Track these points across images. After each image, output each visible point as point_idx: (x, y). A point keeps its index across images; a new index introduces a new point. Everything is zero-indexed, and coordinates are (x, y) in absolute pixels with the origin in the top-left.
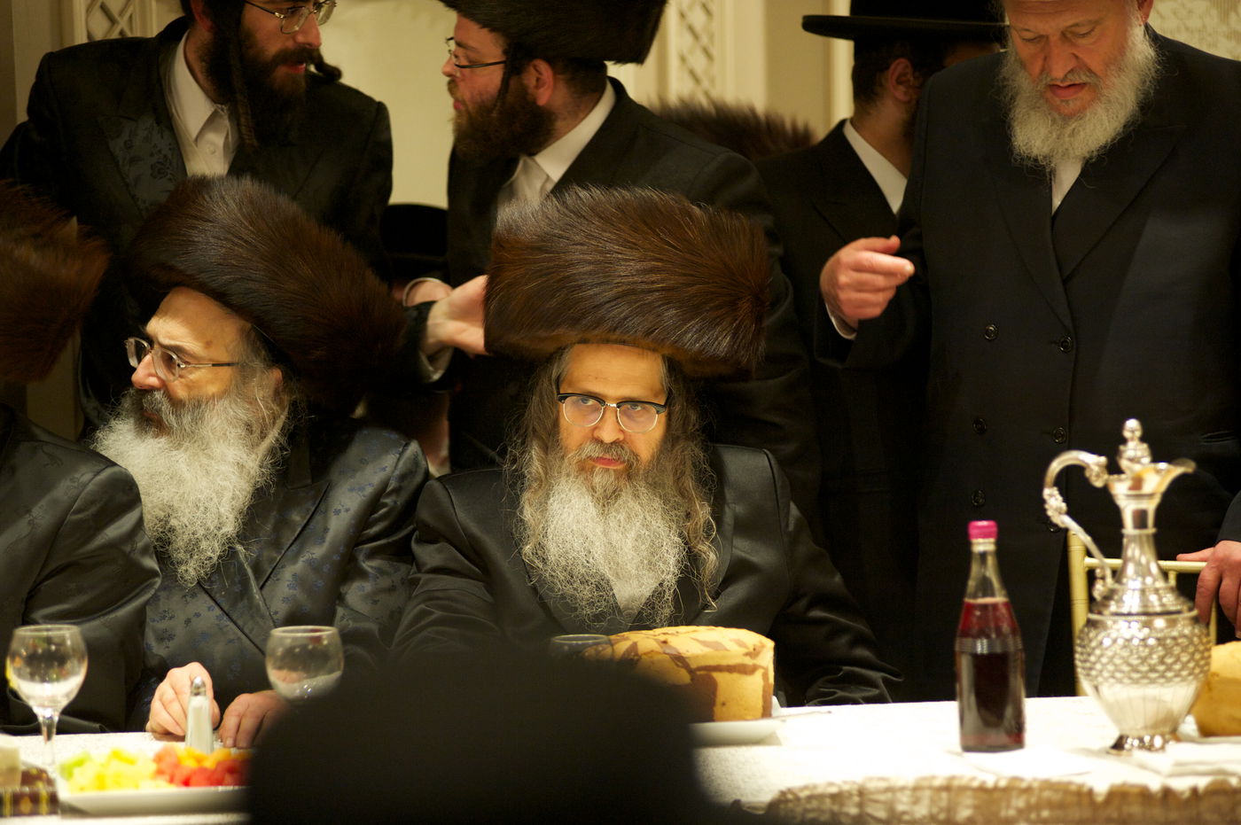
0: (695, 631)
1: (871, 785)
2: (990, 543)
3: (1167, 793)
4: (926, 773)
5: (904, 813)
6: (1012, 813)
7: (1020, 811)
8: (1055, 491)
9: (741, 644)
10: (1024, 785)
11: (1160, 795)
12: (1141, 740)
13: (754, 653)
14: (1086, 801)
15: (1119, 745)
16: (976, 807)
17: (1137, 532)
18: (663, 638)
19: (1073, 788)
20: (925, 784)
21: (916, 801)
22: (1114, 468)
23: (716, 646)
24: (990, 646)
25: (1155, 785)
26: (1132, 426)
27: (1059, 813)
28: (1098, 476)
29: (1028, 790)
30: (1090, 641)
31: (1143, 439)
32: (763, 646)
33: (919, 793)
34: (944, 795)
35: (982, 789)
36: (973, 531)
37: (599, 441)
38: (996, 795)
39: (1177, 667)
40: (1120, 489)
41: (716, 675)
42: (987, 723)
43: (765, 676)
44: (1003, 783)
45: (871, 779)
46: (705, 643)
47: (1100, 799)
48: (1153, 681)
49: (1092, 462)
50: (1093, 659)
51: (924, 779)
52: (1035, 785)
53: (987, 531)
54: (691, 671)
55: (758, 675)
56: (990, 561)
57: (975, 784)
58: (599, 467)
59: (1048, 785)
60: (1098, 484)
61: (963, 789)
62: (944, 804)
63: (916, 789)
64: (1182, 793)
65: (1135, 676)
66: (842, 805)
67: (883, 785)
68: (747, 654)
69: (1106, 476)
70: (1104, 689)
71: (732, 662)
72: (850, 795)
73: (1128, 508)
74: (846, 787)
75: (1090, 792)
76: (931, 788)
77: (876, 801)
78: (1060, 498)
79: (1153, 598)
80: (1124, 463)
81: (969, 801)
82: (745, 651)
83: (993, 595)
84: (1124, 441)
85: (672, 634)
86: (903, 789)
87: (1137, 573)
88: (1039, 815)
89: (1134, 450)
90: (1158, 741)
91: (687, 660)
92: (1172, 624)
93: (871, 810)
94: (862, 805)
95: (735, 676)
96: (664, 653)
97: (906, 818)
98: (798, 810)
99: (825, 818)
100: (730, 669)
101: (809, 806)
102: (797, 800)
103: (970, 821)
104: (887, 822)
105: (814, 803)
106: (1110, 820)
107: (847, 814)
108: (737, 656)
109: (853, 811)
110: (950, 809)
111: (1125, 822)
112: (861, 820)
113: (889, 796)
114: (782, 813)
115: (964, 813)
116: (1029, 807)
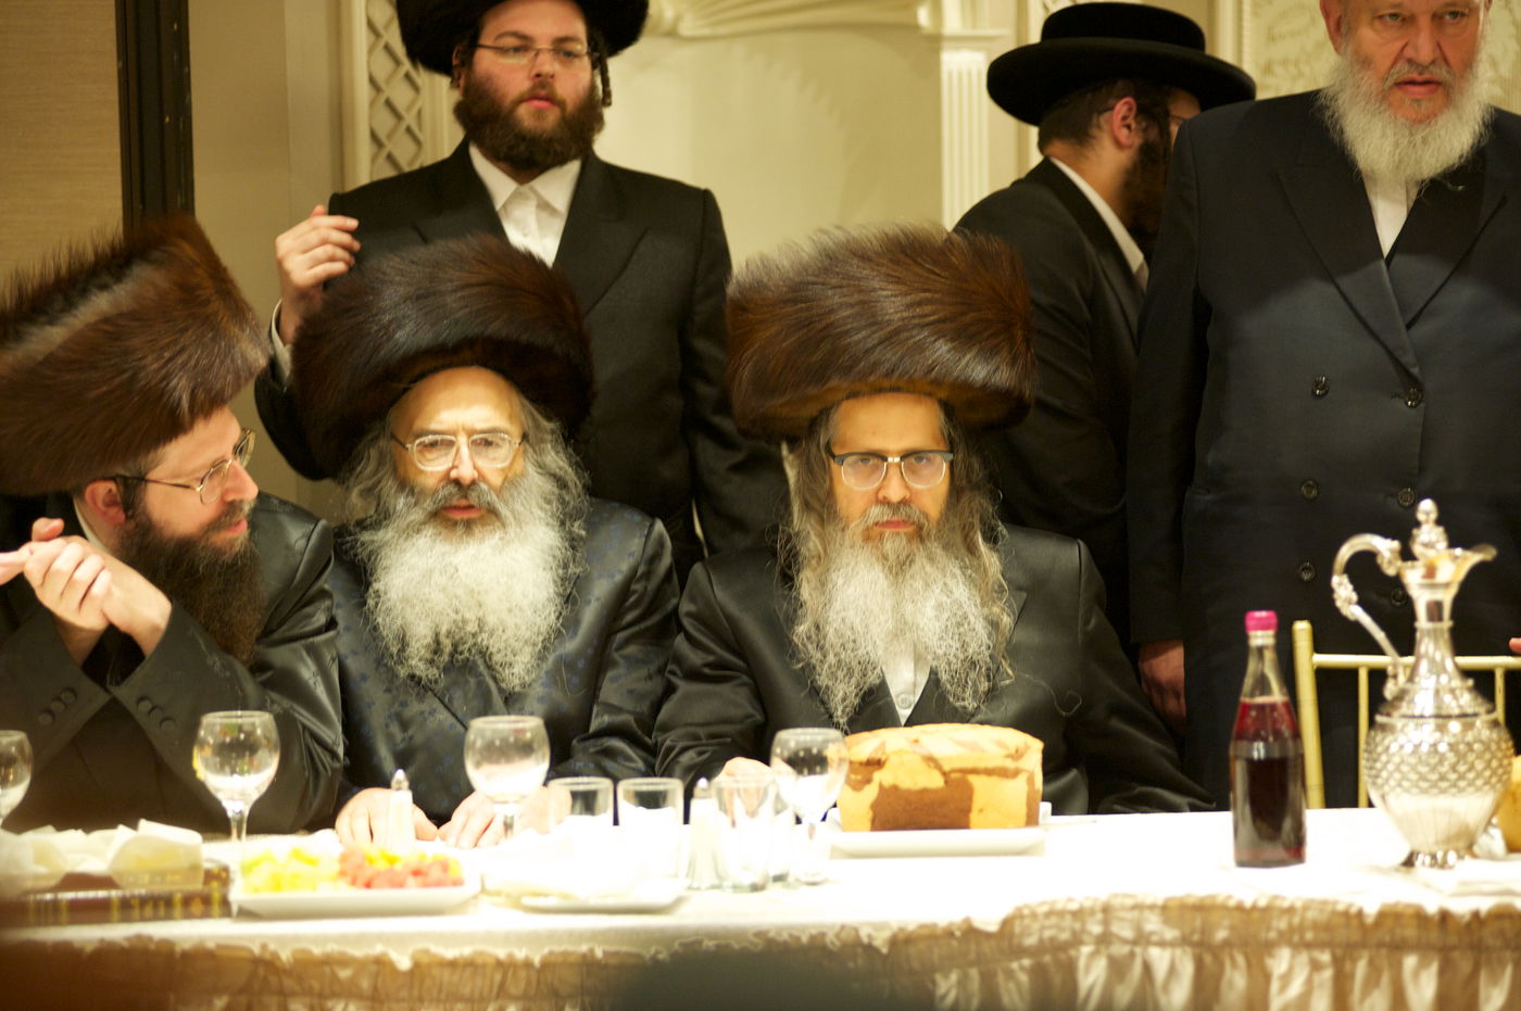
1: (1116, 902)
2: (1269, 636)
3: (1445, 917)
5: (1152, 933)
6: (1272, 935)
7: (1281, 934)
8: (1345, 579)
9: (1001, 744)
10: (1286, 904)
11: (1437, 918)
12: (1434, 857)
13: (1017, 755)
14: (1355, 922)
15: (1409, 862)
16: (1232, 928)
17: (1430, 625)
18: (913, 737)
19: (1341, 908)
20: (1178, 902)
21: (1166, 921)
22: (1407, 555)
23: (973, 747)
25: (1432, 908)
26: (1427, 508)
27: (1323, 937)
28: (1390, 563)
29: (1291, 910)
30: (1376, 746)
31: (1438, 522)
32: (1027, 748)
33: (1169, 913)
34: (1197, 915)
35: (1240, 908)
36: (1250, 623)
37: (886, 502)
38: (1256, 915)
39: (1471, 775)
40: (1413, 577)
41: (972, 778)
43: (1030, 781)
44: (1262, 903)
45: (1118, 896)
46: (961, 744)
47: (1370, 920)
48: (1443, 791)
49: (1385, 547)
50: (1378, 765)
51: (1177, 897)
52: (1298, 904)
53: (1266, 622)
54: (945, 774)
55: (1022, 780)
56: (1269, 656)
57: (1232, 903)
58: (888, 532)
59: (1314, 905)
60: (1391, 571)
61: (1224, 908)
62: (1198, 923)
63: (1166, 907)
64: (1463, 917)
65: (1424, 785)
66: (1084, 923)
67: (1129, 902)
68: (1009, 756)
69: (1399, 563)
70: (1391, 798)
71: (991, 764)
72: (1092, 912)
73: (1421, 598)
74: (1088, 904)
75: (1360, 914)
76: (1184, 907)
77: (1122, 920)
78: (1350, 587)
79: (1448, 698)
80: (1417, 549)
81: (1226, 922)
82: (1005, 752)
83: (1269, 693)
84: (1418, 524)
86: (1152, 907)
87: (1430, 671)
88: (1302, 937)
89: (1429, 534)
90: (1452, 857)
91: (940, 762)
92: (1468, 727)
93: (1116, 928)
94: (1106, 923)
95: (994, 779)
96: (915, 752)
97: (1155, 938)
98: (1036, 926)
99: (1064, 936)
100: (989, 772)
101: (1047, 923)
102: (1034, 915)
103: (1227, 944)
104: (1135, 942)
105: (1053, 920)
106: (1380, 945)
107: (1089, 933)
108: (996, 759)
109: (1096, 929)
110: (1206, 931)
111: (1398, 947)
112: (1104, 939)
113: (1135, 914)
114: (1017, 930)
115: (1221, 935)
116: (1291, 929)
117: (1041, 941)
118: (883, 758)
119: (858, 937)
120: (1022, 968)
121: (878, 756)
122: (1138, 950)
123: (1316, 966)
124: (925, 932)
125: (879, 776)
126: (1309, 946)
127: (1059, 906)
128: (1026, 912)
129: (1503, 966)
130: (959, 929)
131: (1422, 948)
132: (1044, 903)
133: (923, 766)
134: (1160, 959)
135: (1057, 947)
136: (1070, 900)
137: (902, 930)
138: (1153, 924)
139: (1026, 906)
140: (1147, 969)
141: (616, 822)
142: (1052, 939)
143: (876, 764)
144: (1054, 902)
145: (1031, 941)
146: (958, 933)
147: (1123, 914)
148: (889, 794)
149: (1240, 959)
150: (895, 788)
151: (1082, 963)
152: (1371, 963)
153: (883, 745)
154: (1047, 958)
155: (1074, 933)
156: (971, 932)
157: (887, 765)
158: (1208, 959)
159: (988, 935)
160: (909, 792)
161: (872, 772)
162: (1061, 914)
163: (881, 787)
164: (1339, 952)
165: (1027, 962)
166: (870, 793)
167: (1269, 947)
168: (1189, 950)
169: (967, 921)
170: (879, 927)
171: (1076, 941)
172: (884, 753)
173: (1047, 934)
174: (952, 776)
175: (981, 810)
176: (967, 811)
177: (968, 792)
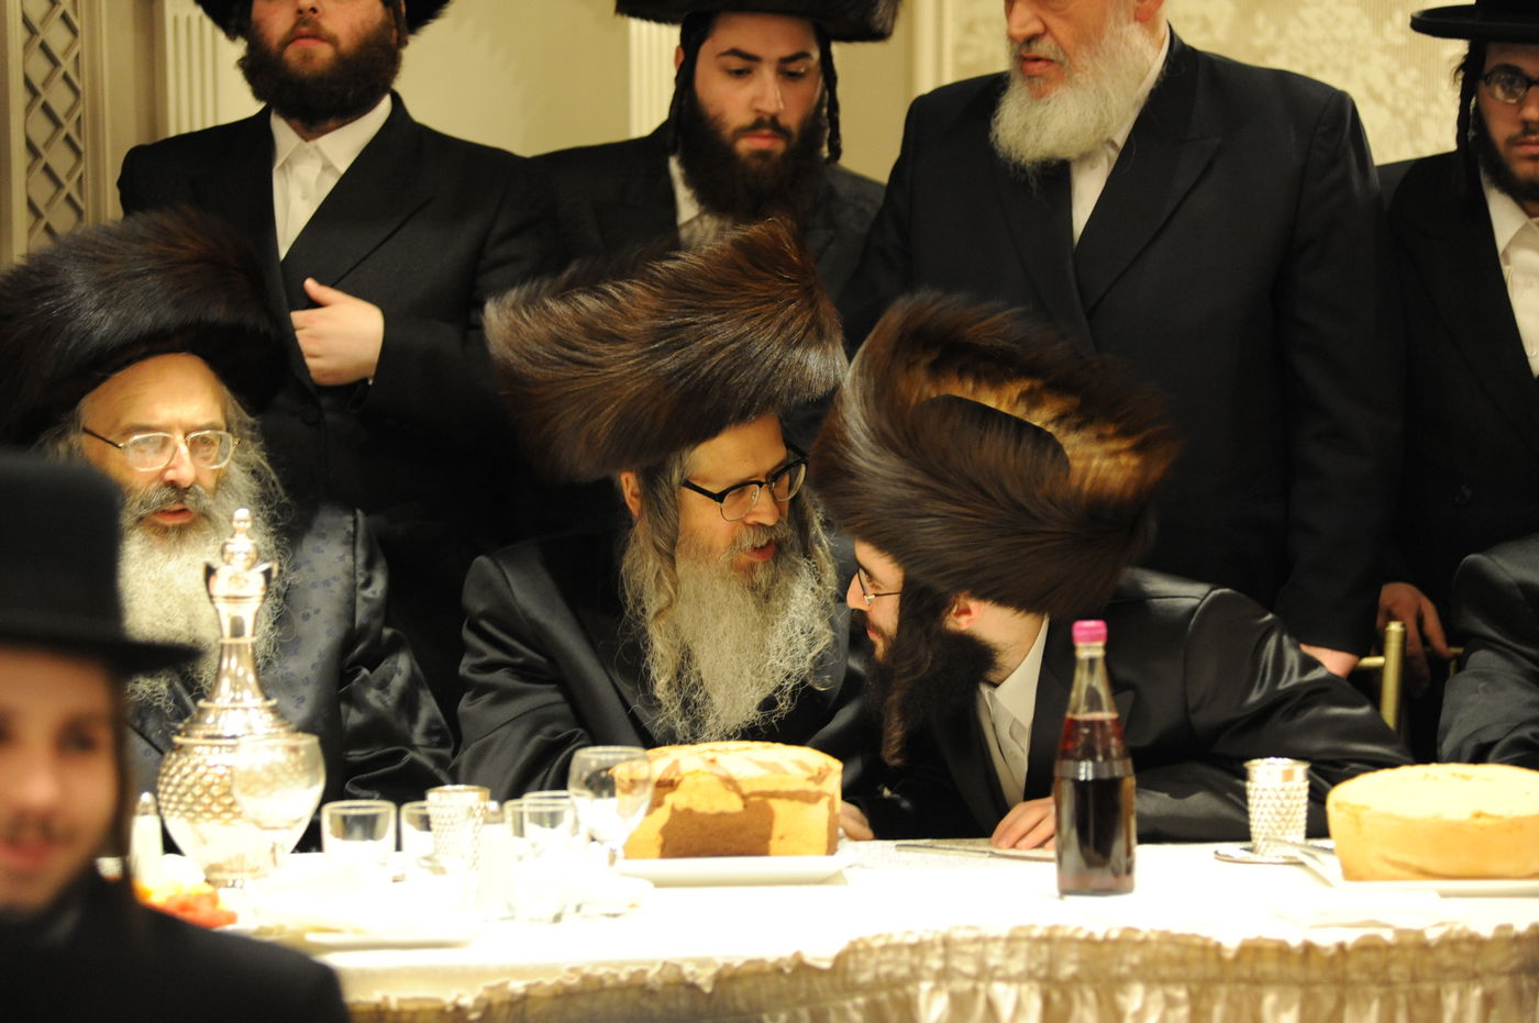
0: (747, 749)
1: (958, 935)
2: (1098, 648)
3: (1308, 949)
4: (1025, 922)
5: (996, 968)
6: (1124, 970)
7: (1134, 968)
9: (803, 766)
10: (1140, 937)
11: (1300, 951)
13: (819, 778)
14: (1212, 956)
16: (1082, 962)
18: (710, 756)
19: (1198, 942)
20: (1022, 934)
21: (1011, 954)
23: (775, 768)
24: (1096, 770)
25: (1295, 941)
27: (1178, 971)
29: (1145, 942)
32: (829, 769)
33: (1014, 945)
34: (1045, 948)
35: (1090, 941)
38: (1107, 948)
41: (774, 803)
42: (1090, 863)
43: (831, 805)
44: (1114, 935)
45: (958, 928)
46: (762, 765)
47: (1229, 955)
51: (1021, 928)
52: (1153, 937)
53: (1094, 632)
54: (744, 799)
55: (824, 803)
56: (1100, 668)
57: (1082, 935)
59: (1169, 938)
61: (1069, 940)
62: (1044, 957)
63: (1011, 940)
64: (1327, 949)
66: (923, 957)
67: (971, 934)
68: (810, 779)
71: (792, 787)
72: (932, 945)
74: (927, 937)
75: (1218, 947)
76: (1029, 939)
77: (964, 954)
81: (1074, 956)
82: (808, 774)
83: (1100, 709)
85: (721, 751)
86: (995, 939)
88: (1156, 971)
91: (739, 783)
93: (956, 963)
94: (946, 957)
95: (796, 804)
96: (712, 773)
97: (999, 973)
98: (871, 962)
99: (903, 971)
100: (791, 796)
101: (883, 958)
102: (869, 950)
103: (1075, 979)
104: (977, 978)
105: (890, 955)
106: (1239, 980)
107: (929, 968)
108: (797, 780)
109: (936, 963)
110: (1052, 965)
111: (1258, 982)
112: (944, 975)
113: (979, 947)
114: (851, 965)
115: (1067, 970)
116: (1145, 963)
117: (877, 977)
118: (677, 779)
119: (680, 973)
120: (856, 1007)
121: (671, 777)
122: (981, 986)
123: (1171, 1003)
124: (752, 968)
125: (671, 799)
126: (1163, 981)
127: (896, 940)
128: (860, 946)
129: (1369, 1002)
130: (789, 966)
131: (1282, 982)
132: (879, 936)
133: (720, 789)
134: (1004, 995)
135: (893, 983)
136: (909, 932)
137: (727, 966)
138: (995, 958)
139: (861, 940)
140: (991, 1006)
141: (398, 847)
142: (889, 975)
143: (666, 785)
144: (890, 936)
145: (865, 977)
146: (788, 970)
147: (965, 948)
148: (682, 817)
149: (1090, 995)
150: (689, 812)
151: (922, 1000)
152: (1229, 1000)
153: (676, 763)
154: (883, 996)
155: (913, 969)
156: (802, 968)
157: (681, 787)
158: (1056, 996)
159: (820, 972)
160: (704, 815)
161: (664, 794)
162: (898, 948)
163: (673, 810)
164: (1195, 988)
165: (860, 1000)
166: (662, 816)
167: (1121, 982)
168: (1036, 986)
169: (797, 955)
170: (703, 963)
171: (915, 976)
172: (678, 774)
173: (884, 969)
174: (753, 799)
175: (782, 838)
176: (766, 837)
177: (768, 817)
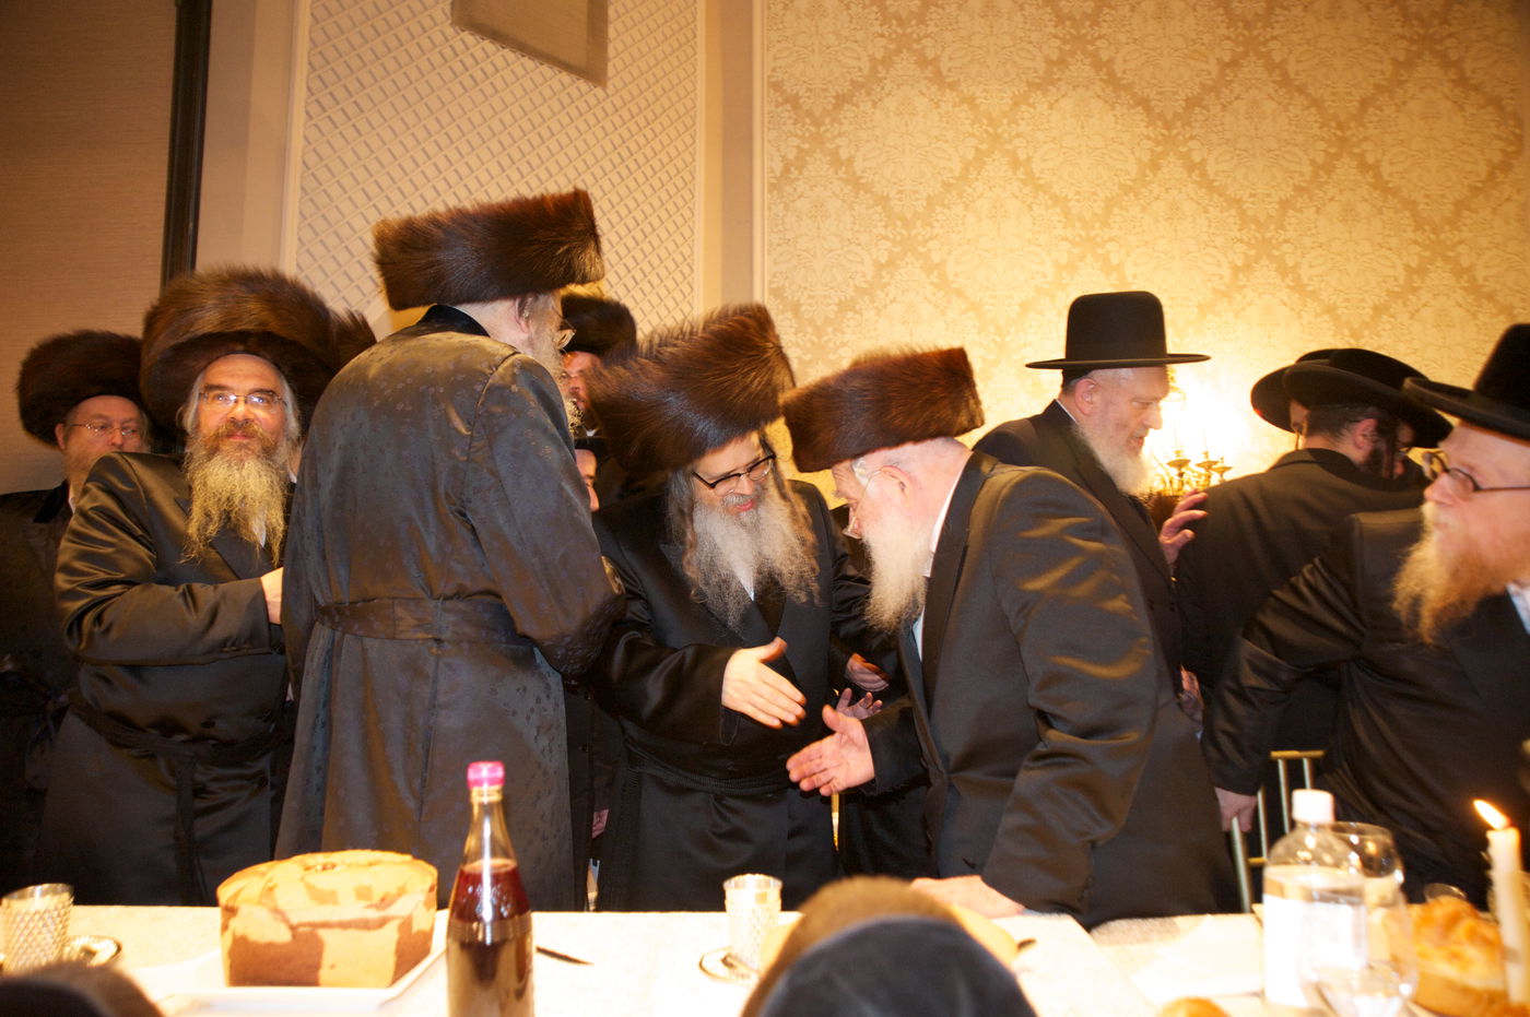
174: (301, 930)
175: (333, 967)
176: (316, 967)
177: (317, 947)
